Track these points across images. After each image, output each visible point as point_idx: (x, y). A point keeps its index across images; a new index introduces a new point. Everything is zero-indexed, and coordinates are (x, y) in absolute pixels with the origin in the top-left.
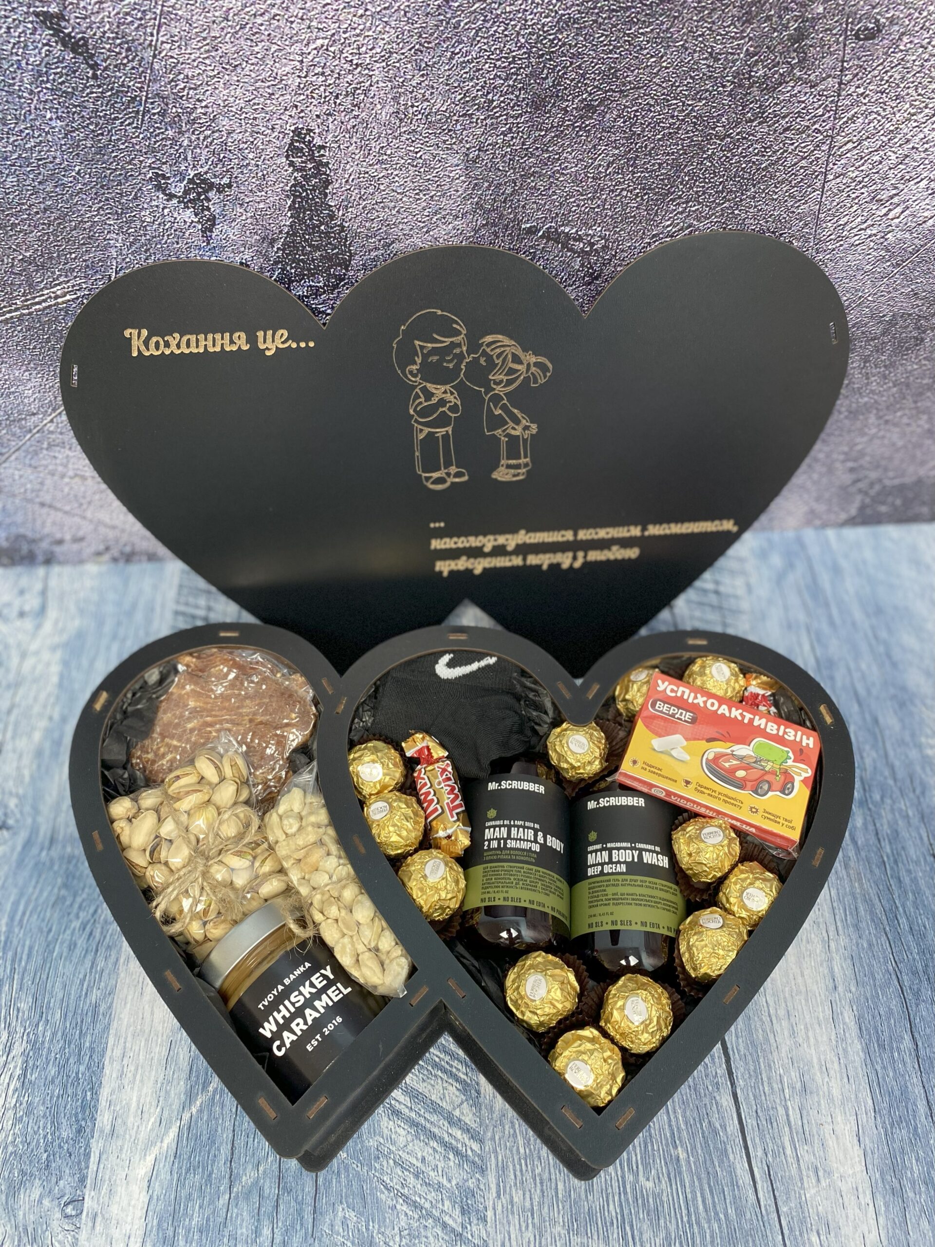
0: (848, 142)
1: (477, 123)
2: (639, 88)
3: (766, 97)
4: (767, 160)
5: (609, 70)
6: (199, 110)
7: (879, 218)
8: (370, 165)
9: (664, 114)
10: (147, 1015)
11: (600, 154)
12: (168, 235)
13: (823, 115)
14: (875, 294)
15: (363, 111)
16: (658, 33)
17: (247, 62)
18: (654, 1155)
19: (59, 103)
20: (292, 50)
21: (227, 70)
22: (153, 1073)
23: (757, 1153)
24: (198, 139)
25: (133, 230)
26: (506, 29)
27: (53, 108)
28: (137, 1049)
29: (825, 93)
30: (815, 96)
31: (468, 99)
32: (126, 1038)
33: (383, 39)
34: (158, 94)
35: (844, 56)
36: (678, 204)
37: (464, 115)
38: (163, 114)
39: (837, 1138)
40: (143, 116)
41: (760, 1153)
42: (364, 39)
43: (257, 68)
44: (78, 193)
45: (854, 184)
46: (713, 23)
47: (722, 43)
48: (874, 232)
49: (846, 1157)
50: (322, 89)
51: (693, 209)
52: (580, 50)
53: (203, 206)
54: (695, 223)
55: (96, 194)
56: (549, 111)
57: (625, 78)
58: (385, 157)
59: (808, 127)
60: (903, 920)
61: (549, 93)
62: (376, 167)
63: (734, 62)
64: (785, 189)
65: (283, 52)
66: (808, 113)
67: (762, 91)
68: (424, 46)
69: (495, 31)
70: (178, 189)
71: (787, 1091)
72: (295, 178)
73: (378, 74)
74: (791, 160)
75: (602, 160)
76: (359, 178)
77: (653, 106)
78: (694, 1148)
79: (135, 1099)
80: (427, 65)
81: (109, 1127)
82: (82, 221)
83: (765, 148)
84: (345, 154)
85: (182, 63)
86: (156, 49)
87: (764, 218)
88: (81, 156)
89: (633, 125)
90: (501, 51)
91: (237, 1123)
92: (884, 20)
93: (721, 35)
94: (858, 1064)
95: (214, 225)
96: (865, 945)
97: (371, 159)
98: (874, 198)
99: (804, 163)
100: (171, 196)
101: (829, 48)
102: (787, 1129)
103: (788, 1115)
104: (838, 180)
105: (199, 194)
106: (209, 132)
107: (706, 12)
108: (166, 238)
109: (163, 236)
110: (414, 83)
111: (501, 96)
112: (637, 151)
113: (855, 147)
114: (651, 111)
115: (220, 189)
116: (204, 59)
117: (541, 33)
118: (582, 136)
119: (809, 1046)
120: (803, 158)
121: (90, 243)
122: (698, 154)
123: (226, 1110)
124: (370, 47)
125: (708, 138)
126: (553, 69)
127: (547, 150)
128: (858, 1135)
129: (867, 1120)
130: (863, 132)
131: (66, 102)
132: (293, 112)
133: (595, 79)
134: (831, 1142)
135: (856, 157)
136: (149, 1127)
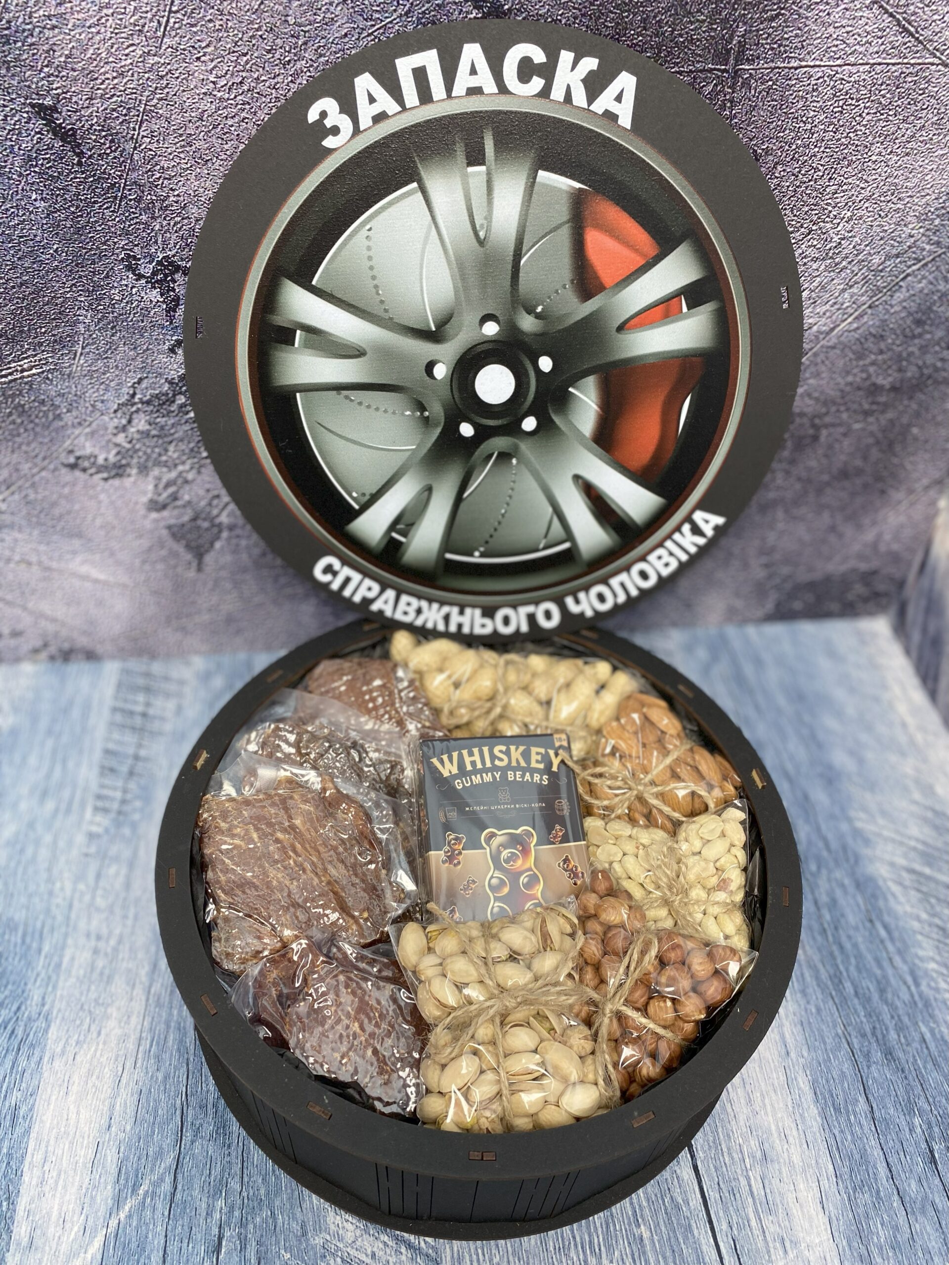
10: (73, 1116)
12: (135, 313)
18: (616, 1235)
19: (45, 186)
21: (199, 163)
22: (78, 1178)
23: (721, 1227)
24: (169, 224)
25: (102, 307)
27: (39, 190)
28: (60, 1152)
32: (48, 1142)
34: (135, 182)
38: (139, 200)
39: (801, 1206)
40: (121, 202)
41: (725, 1226)
44: (54, 270)
49: (811, 1226)
53: (169, 286)
55: (70, 271)
60: (848, 985)
70: (147, 269)
71: (747, 1160)
78: (657, 1225)
79: (56, 1207)
81: (26, 1239)
82: (54, 297)
85: (160, 156)
86: (136, 143)
88: (60, 235)
91: (169, 1228)
94: (815, 1129)
96: (814, 1010)
100: (140, 277)
102: (750, 1200)
103: (750, 1186)
105: (166, 276)
106: (179, 219)
108: (132, 315)
116: (179, 153)
119: (766, 1114)
123: (158, 1214)
128: (822, 1202)
129: (829, 1185)
131: (51, 185)
134: (795, 1211)
136: (72, 1236)
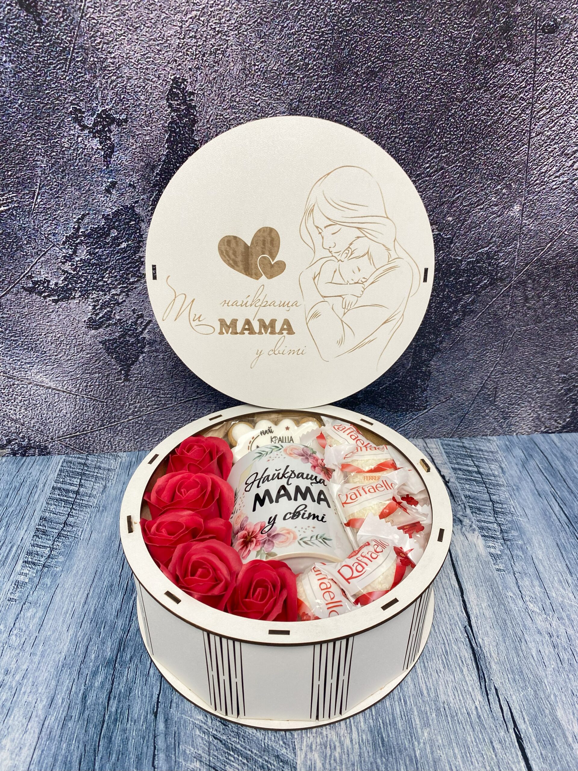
0: (543, 108)
1: (298, 81)
2: (405, 60)
3: (488, 72)
4: (491, 119)
5: (385, 45)
6: (109, 60)
7: (567, 169)
8: (224, 109)
9: (421, 80)
11: (380, 109)
12: (80, 159)
13: (525, 87)
14: (570, 229)
15: (221, 67)
16: (416, 20)
17: (144, 25)
19: (13, 49)
20: (176, 18)
21: (130, 30)
24: (107, 82)
25: (55, 154)
26: (318, 11)
27: (8, 53)
29: (526, 71)
30: (519, 73)
31: (292, 62)
33: (237, 14)
34: (82, 46)
35: (536, 44)
36: (434, 151)
37: (289, 74)
38: (84, 61)
40: (70, 63)
42: (224, 13)
43: (151, 30)
44: (19, 121)
45: (549, 141)
46: (451, 15)
47: (457, 30)
48: (565, 179)
50: (194, 47)
51: (444, 155)
52: (366, 30)
53: (106, 136)
54: (445, 166)
55: (31, 123)
56: (346, 74)
57: (396, 52)
58: (235, 103)
59: (516, 95)
61: (346, 61)
62: (228, 111)
63: (466, 44)
64: (504, 142)
65: (169, 19)
66: (516, 85)
67: (485, 67)
68: (263, 21)
69: (310, 12)
70: (89, 121)
72: (172, 116)
73: (232, 40)
74: (507, 120)
75: (382, 113)
76: (216, 119)
77: (414, 74)
80: (265, 35)
82: (18, 145)
83: (490, 110)
84: (208, 100)
85: (100, 24)
86: (83, 12)
87: (492, 165)
88: (24, 92)
89: (402, 87)
90: (314, 27)
92: (559, 20)
93: (457, 24)
95: (112, 152)
97: (225, 105)
98: (563, 152)
99: (515, 123)
100: (84, 127)
101: (526, 38)
104: (539, 137)
105: (104, 127)
106: (115, 77)
107: (447, 7)
108: (78, 161)
109: (76, 159)
110: (256, 47)
111: (314, 61)
112: (404, 108)
113: (548, 112)
114: (414, 78)
115: (119, 123)
116: (115, 21)
117: (340, 15)
118: (368, 94)
120: (515, 119)
121: (22, 163)
122: (445, 112)
124: (227, 19)
125: (451, 100)
126: (349, 43)
127: (345, 104)
130: (552, 101)
131: (17, 49)
132: (174, 65)
133: (376, 51)
135: (549, 120)
